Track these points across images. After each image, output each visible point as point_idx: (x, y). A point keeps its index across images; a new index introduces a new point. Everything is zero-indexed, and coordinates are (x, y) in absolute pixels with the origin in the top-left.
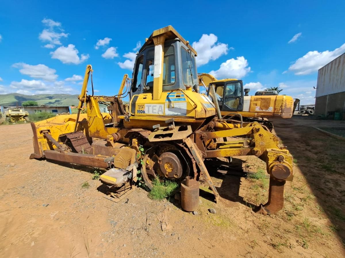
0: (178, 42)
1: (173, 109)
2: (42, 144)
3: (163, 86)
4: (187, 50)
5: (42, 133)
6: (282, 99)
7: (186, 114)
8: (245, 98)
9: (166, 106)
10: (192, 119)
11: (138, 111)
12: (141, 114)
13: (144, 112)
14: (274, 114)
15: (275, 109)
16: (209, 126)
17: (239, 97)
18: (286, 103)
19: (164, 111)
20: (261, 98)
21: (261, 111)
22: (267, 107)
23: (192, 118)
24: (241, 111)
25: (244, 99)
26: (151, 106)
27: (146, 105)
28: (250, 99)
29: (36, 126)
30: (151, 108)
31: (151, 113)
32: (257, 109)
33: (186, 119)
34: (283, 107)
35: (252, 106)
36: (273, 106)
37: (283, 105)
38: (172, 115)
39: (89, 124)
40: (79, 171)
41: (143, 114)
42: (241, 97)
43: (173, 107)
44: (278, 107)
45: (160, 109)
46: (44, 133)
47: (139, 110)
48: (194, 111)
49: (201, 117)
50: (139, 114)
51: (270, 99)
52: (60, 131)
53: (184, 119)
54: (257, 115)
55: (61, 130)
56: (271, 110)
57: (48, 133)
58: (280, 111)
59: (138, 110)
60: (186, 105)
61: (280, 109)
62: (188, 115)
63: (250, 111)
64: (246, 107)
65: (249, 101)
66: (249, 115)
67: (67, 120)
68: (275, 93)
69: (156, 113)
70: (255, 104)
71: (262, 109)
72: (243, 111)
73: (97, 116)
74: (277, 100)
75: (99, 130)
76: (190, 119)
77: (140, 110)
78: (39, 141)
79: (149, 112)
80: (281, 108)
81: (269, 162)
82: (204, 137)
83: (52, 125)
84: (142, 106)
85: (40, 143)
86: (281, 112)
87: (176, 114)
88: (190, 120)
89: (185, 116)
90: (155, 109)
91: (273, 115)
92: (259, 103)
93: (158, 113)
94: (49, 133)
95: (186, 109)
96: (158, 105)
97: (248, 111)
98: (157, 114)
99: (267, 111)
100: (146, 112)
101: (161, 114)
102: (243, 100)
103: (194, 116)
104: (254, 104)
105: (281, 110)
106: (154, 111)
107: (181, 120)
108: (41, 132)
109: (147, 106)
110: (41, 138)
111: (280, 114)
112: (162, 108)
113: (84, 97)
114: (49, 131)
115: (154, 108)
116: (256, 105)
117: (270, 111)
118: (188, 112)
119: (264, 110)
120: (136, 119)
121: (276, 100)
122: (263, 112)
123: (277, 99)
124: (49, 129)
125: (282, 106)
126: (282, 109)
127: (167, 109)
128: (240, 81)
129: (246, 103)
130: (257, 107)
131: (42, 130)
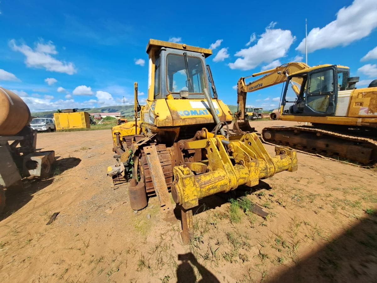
0: (163, 51)
1: (151, 118)
3: (155, 96)
4: (182, 54)
8: (341, 94)
16: (197, 135)
17: (328, 93)
20: (373, 92)
21: (371, 114)
24: (333, 114)
25: (339, 96)
27: (145, 114)
28: (349, 95)
29: (113, 130)
32: (363, 112)
33: (154, 127)
35: (354, 106)
42: (332, 92)
46: (116, 135)
48: (156, 120)
54: (362, 122)
55: (128, 133)
57: (119, 134)
63: (349, 115)
64: (341, 110)
65: (348, 99)
66: (345, 122)
67: (133, 125)
70: (360, 104)
71: (372, 112)
72: (336, 115)
79: (145, 121)
82: (181, 147)
83: (123, 129)
85: (114, 141)
87: (152, 122)
90: (147, 118)
92: (367, 101)
93: (148, 121)
95: (154, 118)
96: (147, 115)
97: (344, 115)
102: (336, 97)
104: (356, 103)
108: (115, 134)
110: (115, 138)
113: (136, 108)
114: (119, 133)
122: (374, 117)
128: (334, 66)
129: (342, 101)
130: (363, 109)
131: (115, 132)
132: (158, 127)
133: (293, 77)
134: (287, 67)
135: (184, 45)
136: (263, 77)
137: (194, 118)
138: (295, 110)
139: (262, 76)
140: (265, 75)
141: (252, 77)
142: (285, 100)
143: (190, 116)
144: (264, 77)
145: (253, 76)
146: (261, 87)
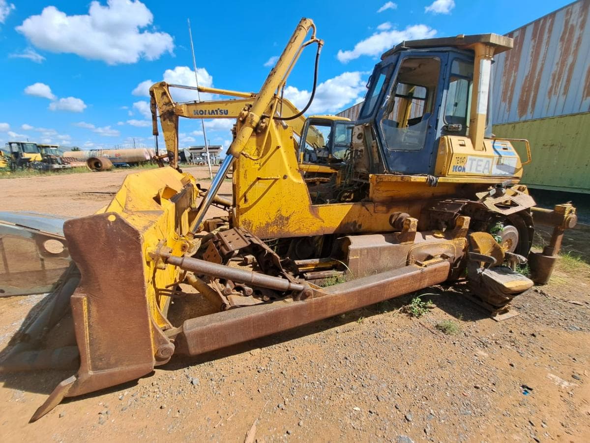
7: (513, 174)
9: (494, 162)
11: (455, 168)
12: (458, 173)
13: (464, 169)
19: (491, 169)
23: (517, 178)
26: (475, 160)
27: (469, 157)
30: (474, 163)
31: (474, 172)
38: (499, 174)
39: (246, 200)
41: (461, 173)
43: (502, 164)
45: (487, 166)
47: (457, 166)
48: (522, 169)
50: (455, 173)
53: (511, 180)
59: (454, 166)
60: (516, 161)
62: (514, 176)
69: (480, 171)
73: (285, 177)
77: (459, 165)
79: (471, 169)
84: (463, 159)
87: (503, 173)
90: (480, 165)
93: (483, 172)
95: (515, 167)
96: (485, 160)
98: (481, 173)
100: (467, 170)
101: (486, 173)
103: (520, 176)
106: (479, 168)
109: (470, 159)
112: (489, 164)
115: (480, 163)
118: (517, 170)
120: (449, 181)
127: (496, 166)
140: (233, 98)
146: (224, 115)
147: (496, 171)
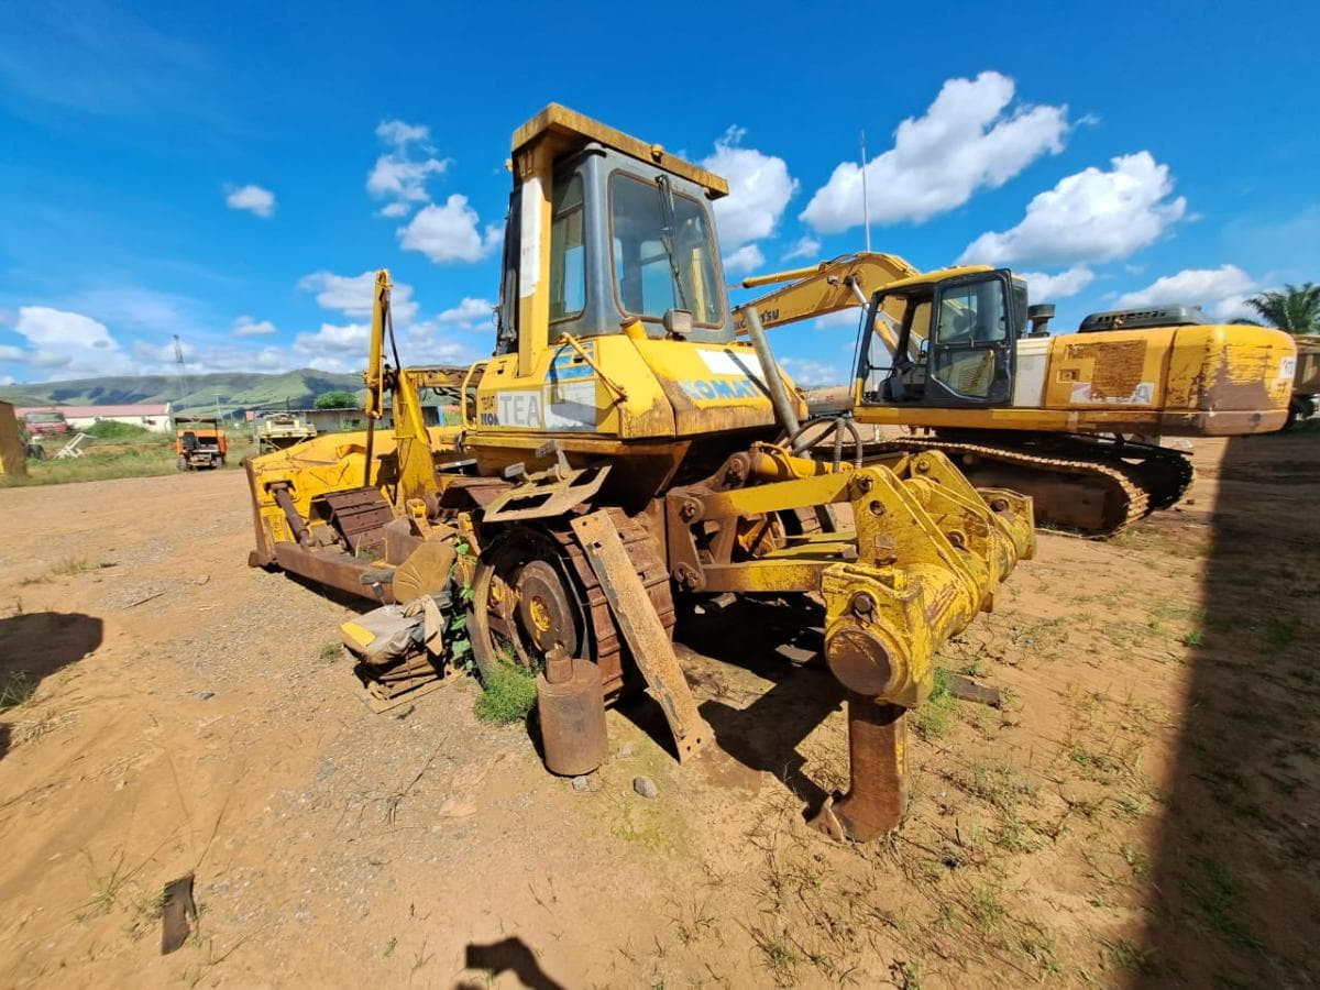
0: (596, 158)
1: (563, 405)
2: (272, 522)
3: (550, 325)
4: (653, 179)
5: (270, 491)
6: (1204, 343)
7: (595, 425)
8: (1027, 346)
9: (546, 398)
10: (611, 443)
11: (484, 418)
12: (489, 427)
13: (496, 420)
14: (1159, 417)
15: (1165, 391)
16: (730, 468)
17: (993, 345)
18: (1225, 363)
19: (543, 415)
20: (1102, 347)
21: (1098, 402)
22: (1126, 387)
23: (611, 437)
24: (1006, 403)
25: (1019, 353)
26: (510, 398)
27: (499, 395)
28: (1044, 351)
29: (255, 471)
30: (511, 405)
31: (512, 424)
32: (1080, 395)
33: (597, 442)
34: (1209, 384)
35: (1057, 379)
36: (1158, 376)
37: (1211, 371)
38: (562, 428)
39: (401, 466)
40: (343, 608)
41: (494, 427)
42: (1003, 342)
43: (563, 401)
44: (1182, 385)
45: (533, 410)
46: (276, 491)
47: (486, 415)
48: (615, 411)
49: (649, 434)
50: (485, 428)
51: (1139, 346)
52: (322, 484)
53: (591, 442)
54: (1079, 422)
55: (326, 483)
56: (1146, 397)
57: (286, 490)
58: (1193, 403)
59: (482, 415)
60: (593, 390)
61: (1191, 392)
62: (599, 429)
63: (1048, 405)
64: (1027, 390)
65: (1043, 361)
66: (1040, 422)
67: (346, 449)
68: (1176, 318)
69: (522, 422)
70: (1071, 374)
71: (1102, 395)
72: (1015, 404)
74: (1175, 351)
75: (422, 482)
76: (607, 443)
77: (488, 412)
78: (264, 512)
79: (507, 421)
80: (1195, 388)
81: (828, 617)
82: (690, 511)
83: (301, 465)
84: (490, 401)
85: (266, 519)
86: (1198, 408)
87: (571, 423)
88: (605, 447)
89: (592, 429)
90: (521, 410)
91: (1154, 420)
92: (1088, 366)
93: (529, 423)
94: (290, 490)
95: (594, 405)
96: (527, 395)
97: (1035, 405)
98: (525, 427)
99: (1129, 402)
100: (502, 420)
101: (535, 426)
102: (1013, 356)
103: (614, 430)
104: (1062, 371)
105: (1195, 397)
106: (520, 416)
107: (584, 445)
108: (268, 486)
109: (502, 399)
110: (267, 504)
111: (1190, 415)
112: (536, 406)
113: (377, 376)
114: (289, 484)
115: (520, 404)
116: (1075, 375)
117: (1142, 402)
118: (602, 414)
119: (1111, 400)
120: (479, 443)
121: (1172, 348)
122: (1107, 409)
123: (1176, 345)
124: (288, 478)
125: (1201, 377)
126: (1200, 392)
127: (550, 406)
128: (1002, 271)
129: (1029, 368)
130: (1078, 388)
131: (269, 480)
132: (626, 442)
133: (888, 294)
134: (853, 264)
135: (658, 148)
136: (779, 290)
137: (728, 407)
138: (897, 391)
139: (777, 288)
140: (784, 284)
141: (742, 287)
142: (868, 363)
143: (718, 401)
144: (784, 292)
145: (746, 286)
146: (772, 321)
147: (554, 421)
